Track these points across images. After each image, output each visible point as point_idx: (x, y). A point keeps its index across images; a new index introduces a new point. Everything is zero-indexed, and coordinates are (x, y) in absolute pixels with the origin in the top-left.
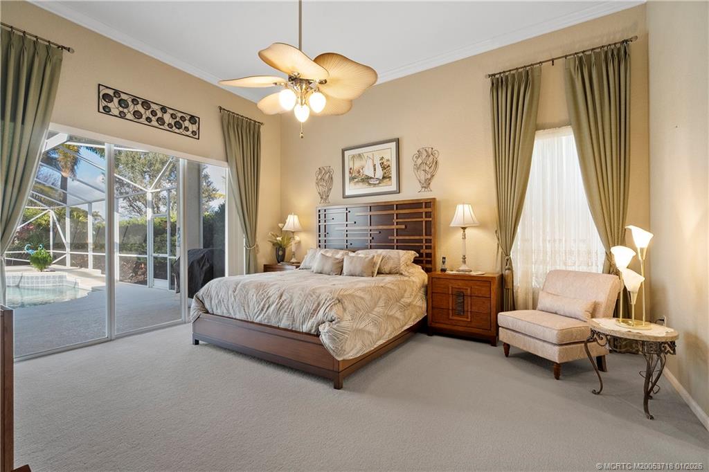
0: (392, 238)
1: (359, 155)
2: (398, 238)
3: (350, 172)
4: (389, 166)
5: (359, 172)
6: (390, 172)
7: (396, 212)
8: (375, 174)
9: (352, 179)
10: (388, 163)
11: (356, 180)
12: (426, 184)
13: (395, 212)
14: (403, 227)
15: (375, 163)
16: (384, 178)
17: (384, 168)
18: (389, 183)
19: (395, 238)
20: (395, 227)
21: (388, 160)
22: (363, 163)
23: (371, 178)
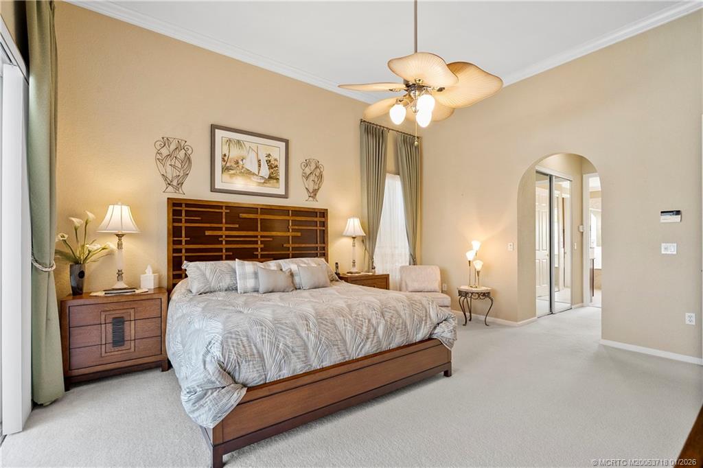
0: (288, 245)
1: (239, 142)
2: (293, 245)
3: (223, 159)
4: (276, 166)
5: (237, 163)
6: (277, 173)
7: (292, 218)
8: (259, 170)
9: (226, 169)
10: (276, 163)
11: (232, 172)
12: (313, 194)
13: (290, 218)
14: (299, 234)
15: (260, 158)
16: (270, 178)
17: (271, 167)
18: (277, 185)
19: (291, 245)
20: (290, 234)
21: (276, 160)
22: (243, 153)
23: (254, 174)
